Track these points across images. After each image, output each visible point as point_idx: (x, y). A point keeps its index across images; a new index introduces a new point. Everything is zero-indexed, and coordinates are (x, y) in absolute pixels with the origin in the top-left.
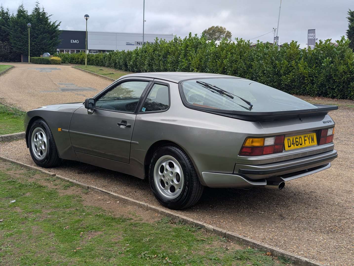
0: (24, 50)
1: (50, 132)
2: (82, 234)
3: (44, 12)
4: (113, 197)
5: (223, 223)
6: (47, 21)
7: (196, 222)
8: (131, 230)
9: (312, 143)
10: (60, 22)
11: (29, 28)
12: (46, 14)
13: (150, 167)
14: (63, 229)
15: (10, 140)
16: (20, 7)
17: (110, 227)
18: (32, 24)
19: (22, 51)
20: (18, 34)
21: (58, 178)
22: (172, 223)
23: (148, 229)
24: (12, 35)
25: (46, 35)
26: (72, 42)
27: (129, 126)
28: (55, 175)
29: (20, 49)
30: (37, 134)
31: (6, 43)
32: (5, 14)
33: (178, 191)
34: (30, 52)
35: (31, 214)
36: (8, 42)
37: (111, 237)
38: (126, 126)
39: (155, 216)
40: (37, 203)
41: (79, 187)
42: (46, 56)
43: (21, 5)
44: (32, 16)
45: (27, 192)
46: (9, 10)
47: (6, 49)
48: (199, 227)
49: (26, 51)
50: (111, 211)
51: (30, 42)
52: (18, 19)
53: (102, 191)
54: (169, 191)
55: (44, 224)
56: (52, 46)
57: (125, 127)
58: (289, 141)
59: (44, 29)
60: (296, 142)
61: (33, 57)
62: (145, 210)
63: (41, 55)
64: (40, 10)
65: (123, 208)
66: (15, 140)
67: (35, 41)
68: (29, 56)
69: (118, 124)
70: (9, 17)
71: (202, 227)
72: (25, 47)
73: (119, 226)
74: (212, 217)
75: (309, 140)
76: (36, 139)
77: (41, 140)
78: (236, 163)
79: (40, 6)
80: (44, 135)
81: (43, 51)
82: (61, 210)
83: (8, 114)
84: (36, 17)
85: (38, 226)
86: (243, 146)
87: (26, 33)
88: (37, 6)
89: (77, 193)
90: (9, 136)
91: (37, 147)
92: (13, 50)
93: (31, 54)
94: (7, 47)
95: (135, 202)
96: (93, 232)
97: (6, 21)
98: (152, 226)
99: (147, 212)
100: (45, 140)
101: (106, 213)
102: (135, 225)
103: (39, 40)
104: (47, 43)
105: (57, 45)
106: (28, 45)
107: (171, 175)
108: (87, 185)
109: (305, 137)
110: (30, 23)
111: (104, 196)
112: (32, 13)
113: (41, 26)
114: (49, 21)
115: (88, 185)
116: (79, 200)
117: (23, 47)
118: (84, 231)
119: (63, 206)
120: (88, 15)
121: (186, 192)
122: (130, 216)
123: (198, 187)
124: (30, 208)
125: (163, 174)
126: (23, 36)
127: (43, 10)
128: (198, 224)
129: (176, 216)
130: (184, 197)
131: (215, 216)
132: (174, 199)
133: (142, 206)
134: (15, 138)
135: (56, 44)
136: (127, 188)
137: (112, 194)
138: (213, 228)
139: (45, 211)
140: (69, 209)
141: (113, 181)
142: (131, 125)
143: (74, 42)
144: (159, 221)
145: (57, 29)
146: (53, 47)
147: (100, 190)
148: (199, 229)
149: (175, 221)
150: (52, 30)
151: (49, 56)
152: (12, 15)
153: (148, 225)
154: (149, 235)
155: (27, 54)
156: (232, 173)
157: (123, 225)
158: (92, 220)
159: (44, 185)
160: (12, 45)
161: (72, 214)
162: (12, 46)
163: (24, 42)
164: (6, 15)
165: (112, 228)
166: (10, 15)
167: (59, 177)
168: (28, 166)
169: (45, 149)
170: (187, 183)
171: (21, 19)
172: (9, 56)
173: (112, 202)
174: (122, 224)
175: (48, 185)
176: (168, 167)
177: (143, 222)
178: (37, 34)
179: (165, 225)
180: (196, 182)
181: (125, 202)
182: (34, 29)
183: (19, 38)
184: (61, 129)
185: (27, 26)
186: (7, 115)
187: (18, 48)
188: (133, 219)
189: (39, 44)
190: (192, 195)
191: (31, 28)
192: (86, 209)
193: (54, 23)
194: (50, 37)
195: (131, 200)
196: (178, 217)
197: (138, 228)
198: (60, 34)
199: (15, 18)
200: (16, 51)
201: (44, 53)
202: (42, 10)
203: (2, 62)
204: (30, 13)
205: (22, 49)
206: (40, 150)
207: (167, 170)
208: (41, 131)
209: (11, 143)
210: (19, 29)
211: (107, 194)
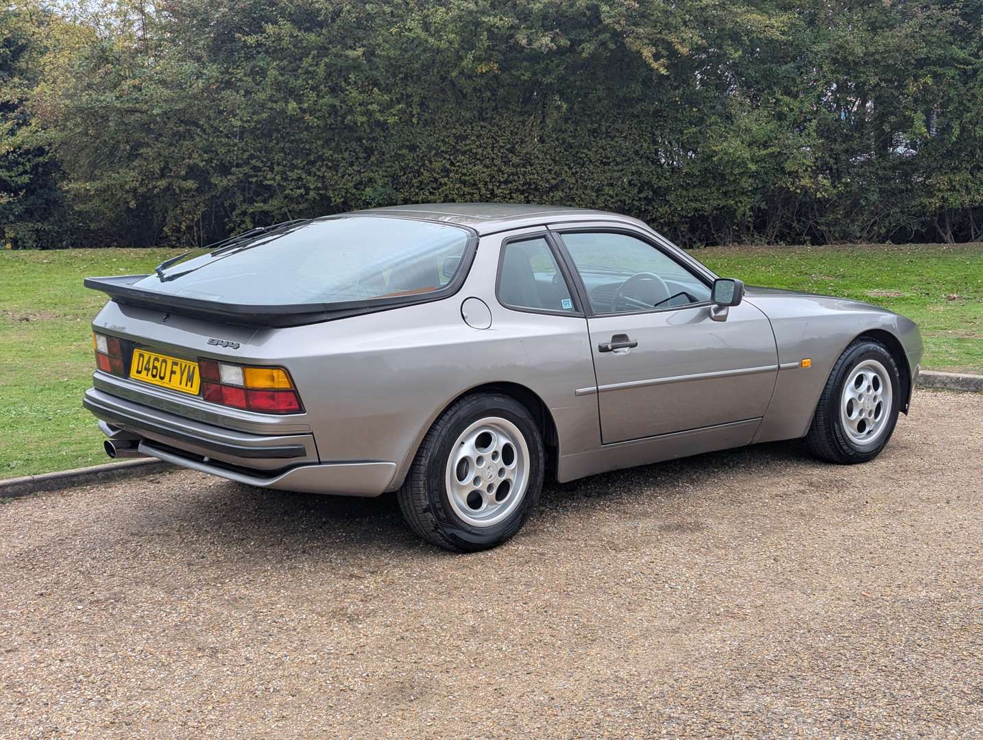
9: (186, 385)
58: (141, 358)
60: (155, 367)
75: (182, 374)
109: (175, 364)
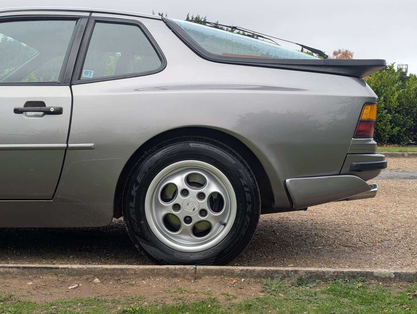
13: (134, 194)
27: (58, 112)
38: (44, 113)
48: (361, 278)
54: (192, 234)
69: (16, 110)
71: (365, 276)
78: (348, 153)
86: (360, 119)
107: (200, 200)
125: (176, 201)
129: (287, 271)
138: (393, 271)
142: (62, 109)
156: (338, 173)
176: (187, 186)
196: (296, 272)
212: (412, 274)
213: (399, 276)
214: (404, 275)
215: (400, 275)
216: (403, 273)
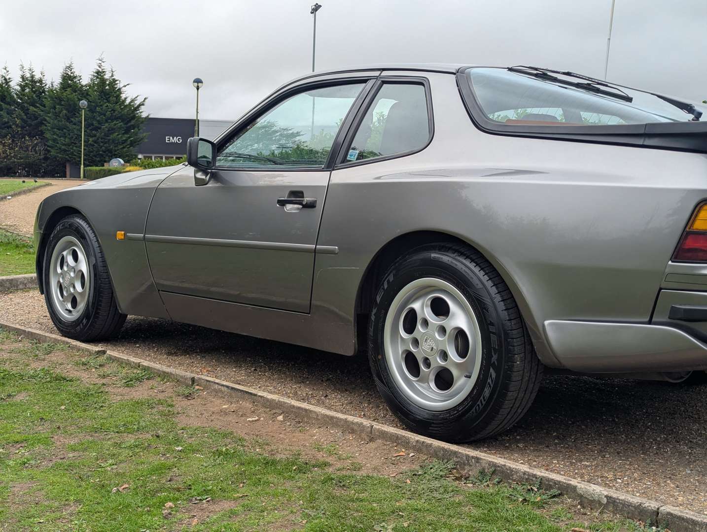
0: (72, 153)
1: (96, 245)
2: (171, 508)
3: (114, 79)
4: (264, 406)
5: (617, 483)
6: (118, 97)
7: (542, 474)
8: (330, 498)
10: (145, 99)
11: (83, 109)
12: (117, 82)
13: (373, 318)
14: (109, 492)
15: (9, 289)
16: (66, 68)
17: (260, 488)
18: (89, 101)
19: (68, 155)
20: (62, 121)
21: (112, 359)
22: (457, 479)
23: (384, 494)
24: (49, 123)
25: (118, 124)
26: (168, 141)
27: (311, 206)
28: (104, 352)
29: (65, 151)
30: (65, 253)
31: (37, 139)
32: (36, 83)
33: (463, 386)
34: (85, 157)
35: (19, 448)
36: (41, 137)
37: (267, 519)
38: (301, 206)
39: (398, 458)
40: (42, 419)
41: (168, 381)
42: (117, 164)
43: (68, 65)
44: (90, 86)
45: (19, 392)
46: (44, 76)
47: (36, 153)
48: (555, 491)
49: (75, 155)
50: (260, 441)
51: (84, 138)
52: (62, 93)
53: (233, 388)
54: (432, 385)
55: (52, 478)
56: (128, 145)
57: (298, 209)
59: (112, 112)
61: (90, 168)
62: (365, 440)
63: (105, 164)
64: (105, 75)
65: (297, 434)
66: (21, 289)
67: (95, 136)
68: (82, 166)
69: (280, 202)
70: (44, 89)
71: (565, 490)
72: (75, 148)
73: (289, 485)
74: (571, 463)
76: (62, 268)
77: (73, 270)
78: (662, 286)
79: (107, 67)
80: (81, 256)
81: (109, 156)
82: (110, 436)
83: (17, 246)
84: (98, 88)
85: (33, 483)
86: (687, 229)
87: (77, 119)
88: (100, 67)
89: (161, 396)
90: (7, 280)
91: (63, 288)
92: (51, 153)
93: (85, 162)
94: (39, 148)
95: (332, 418)
96: (204, 501)
97: (39, 96)
98: (397, 487)
99: (372, 445)
100: (84, 267)
101: (245, 446)
102: (340, 482)
103: (103, 134)
104: (118, 140)
105: (139, 143)
106: (81, 144)
107: (439, 335)
108: (189, 375)
110: (86, 101)
111: (238, 401)
112: (90, 81)
113: (107, 106)
114: (123, 96)
115: (193, 375)
116: (167, 411)
117: (71, 147)
118: (177, 500)
119: (116, 427)
120: (201, 78)
121: (490, 386)
122: (321, 457)
123: (526, 370)
124: (19, 431)
125: (415, 334)
126: (71, 126)
127: (112, 74)
128: (549, 480)
129: (467, 456)
130: (481, 403)
131: (581, 461)
132: (449, 411)
133: (355, 428)
134: (21, 287)
135: (135, 142)
136: (300, 387)
137: (261, 397)
138: (606, 493)
139: (60, 440)
140: (133, 436)
141: (261, 371)
142: (316, 201)
143: (173, 142)
144: (416, 473)
145: (138, 112)
146: (129, 147)
147: (228, 387)
148: (554, 496)
149: (466, 471)
150: (130, 115)
151: (122, 164)
152: (51, 85)
153: (381, 482)
154: (393, 512)
155: (78, 162)
156: (647, 320)
157: (302, 480)
158: (202, 465)
159: (72, 375)
160: (48, 144)
161: (141, 448)
162: (48, 146)
163: (72, 137)
164: (38, 84)
165: (268, 490)
166: (46, 86)
167: (115, 355)
168: (35, 333)
169: (82, 292)
170: (495, 358)
171: (66, 92)
172: (42, 166)
173: (262, 419)
174: (297, 477)
175: (84, 376)
176: (428, 314)
177: (364, 473)
178: (98, 121)
179: (437, 484)
180: (522, 355)
181: (300, 418)
182: (93, 112)
183: (62, 131)
184: (123, 232)
185: (79, 106)
186: (14, 248)
187: (60, 149)
188: (330, 465)
189: (102, 142)
190: (510, 394)
191: (88, 111)
192: (187, 434)
193: (133, 101)
194: (125, 128)
195: (320, 410)
196: (478, 460)
197: (353, 491)
198: (145, 123)
199: (57, 91)
200: (58, 156)
201: (111, 160)
202: (110, 75)
203: (29, 177)
204: (85, 81)
205: (69, 151)
206: (72, 294)
207: (425, 323)
208: (75, 245)
209: (11, 296)
210: (65, 112)
211: (246, 395)
212: (634, 505)
213: (613, 503)
214: (621, 503)
215: (614, 501)
216: (619, 500)
